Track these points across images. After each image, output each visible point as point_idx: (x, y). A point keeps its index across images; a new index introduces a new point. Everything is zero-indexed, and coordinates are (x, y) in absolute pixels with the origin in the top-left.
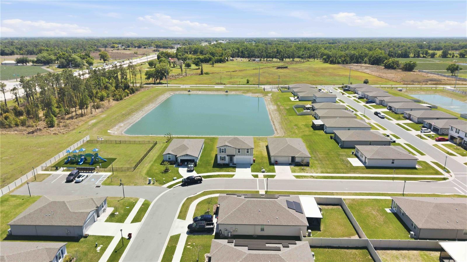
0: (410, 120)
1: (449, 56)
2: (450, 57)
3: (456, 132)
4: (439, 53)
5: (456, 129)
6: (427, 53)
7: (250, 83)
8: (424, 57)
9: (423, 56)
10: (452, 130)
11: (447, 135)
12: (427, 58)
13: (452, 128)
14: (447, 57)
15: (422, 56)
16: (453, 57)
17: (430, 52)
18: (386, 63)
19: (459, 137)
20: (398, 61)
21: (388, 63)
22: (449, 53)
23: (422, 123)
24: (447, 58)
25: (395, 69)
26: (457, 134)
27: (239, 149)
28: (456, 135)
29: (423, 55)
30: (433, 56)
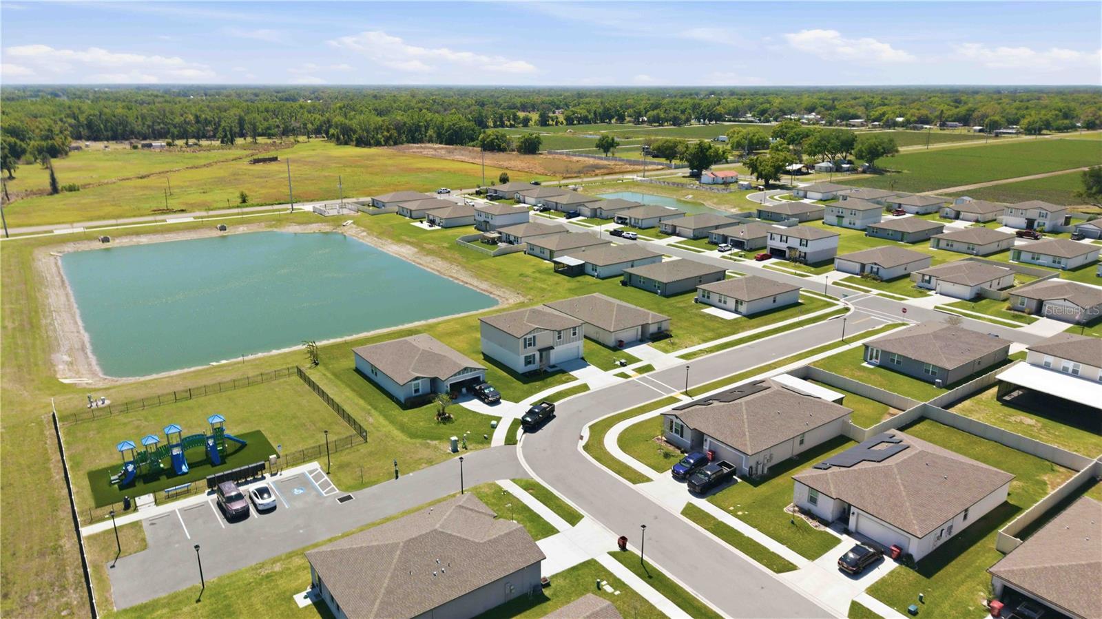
0: (678, 235)
1: (551, 122)
2: (552, 125)
3: (781, 241)
4: (535, 116)
5: (780, 236)
6: (515, 118)
7: (250, 202)
8: (512, 126)
9: (511, 124)
10: (774, 239)
11: (765, 248)
12: (516, 127)
13: (771, 235)
14: (549, 125)
15: (507, 123)
16: (557, 124)
17: (521, 115)
18: (483, 140)
19: (788, 248)
20: (504, 136)
21: (488, 140)
22: (549, 117)
23: (707, 237)
24: (548, 127)
25: (503, 150)
26: (785, 243)
27: (560, 332)
28: (783, 246)
29: (509, 121)
30: (526, 122)
